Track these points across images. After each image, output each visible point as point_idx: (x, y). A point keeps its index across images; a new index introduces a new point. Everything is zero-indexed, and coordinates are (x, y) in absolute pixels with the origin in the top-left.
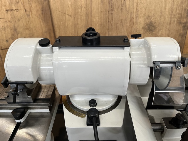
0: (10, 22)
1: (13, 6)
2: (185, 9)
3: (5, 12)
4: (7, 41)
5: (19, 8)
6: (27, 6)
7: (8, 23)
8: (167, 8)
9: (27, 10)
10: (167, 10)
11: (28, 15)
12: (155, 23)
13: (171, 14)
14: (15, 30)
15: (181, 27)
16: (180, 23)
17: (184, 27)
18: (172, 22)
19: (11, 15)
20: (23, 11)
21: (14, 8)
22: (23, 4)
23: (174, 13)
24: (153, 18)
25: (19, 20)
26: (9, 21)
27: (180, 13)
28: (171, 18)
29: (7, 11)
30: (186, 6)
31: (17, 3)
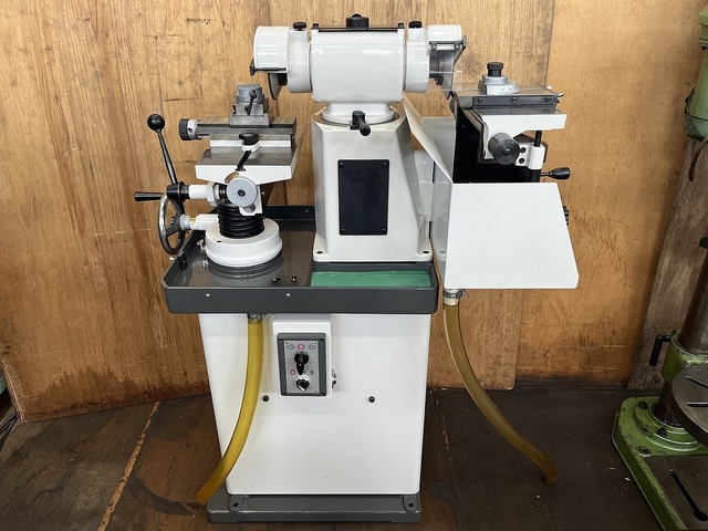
0: (192, 44)
1: (201, 12)
2: (538, 28)
3: (184, 23)
4: (180, 83)
5: (212, 17)
6: (227, 13)
7: (187, 47)
8: (502, 26)
9: (226, 22)
10: (502, 30)
11: (228, 33)
12: (480, 56)
13: (512, 39)
14: (199, 61)
15: (533, 65)
16: (530, 57)
17: (539, 64)
18: (514, 55)
19: (195, 29)
20: (217, 25)
21: (202, 17)
22: (220, 10)
23: (516, 36)
24: (474, 46)
25: (208, 41)
26: (189, 42)
27: (530, 35)
28: (510, 46)
29: (188, 20)
30: (540, 22)
31: (209, 6)
